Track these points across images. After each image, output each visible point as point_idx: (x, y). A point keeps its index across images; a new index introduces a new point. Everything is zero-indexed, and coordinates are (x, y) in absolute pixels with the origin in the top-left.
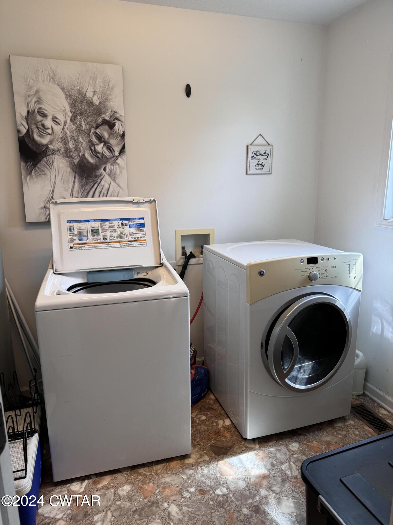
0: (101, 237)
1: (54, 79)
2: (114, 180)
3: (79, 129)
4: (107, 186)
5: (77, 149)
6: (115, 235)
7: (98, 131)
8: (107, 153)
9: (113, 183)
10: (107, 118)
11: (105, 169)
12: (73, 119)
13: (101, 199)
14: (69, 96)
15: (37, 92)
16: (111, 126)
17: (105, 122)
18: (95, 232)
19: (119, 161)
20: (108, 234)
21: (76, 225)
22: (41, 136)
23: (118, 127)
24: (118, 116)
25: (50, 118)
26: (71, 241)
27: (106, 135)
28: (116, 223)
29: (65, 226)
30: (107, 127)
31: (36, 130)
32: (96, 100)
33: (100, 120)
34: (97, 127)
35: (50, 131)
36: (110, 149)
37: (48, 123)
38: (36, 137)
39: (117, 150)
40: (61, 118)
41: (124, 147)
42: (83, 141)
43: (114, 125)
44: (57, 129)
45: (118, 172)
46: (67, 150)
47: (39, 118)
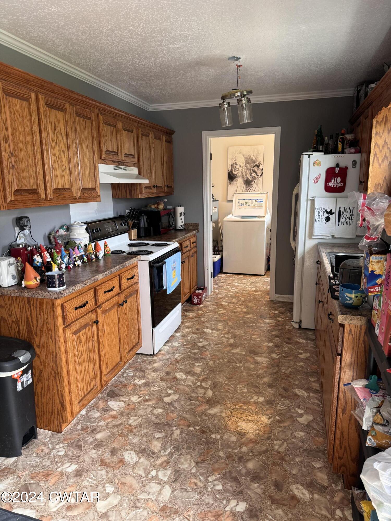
0: (248, 205)
1: (241, 153)
2: (258, 186)
3: (247, 169)
4: (255, 188)
5: (246, 175)
6: (252, 204)
7: (254, 169)
8: (256, 176)
9: (257, 187)
10: (257, 164)
11: (254, 182)
12: (245, 165)
13: (252, 192)
14: (245, 158)
15: (235, 157)
16: (258, 166)
17: (256, 165)
18: (246, 203)
19: (260, 179)
20: (250, 204)
21: (241, 201)
22: (235, 171)
23: (261, 167)
24: (261, 163)
25: (238, 165)
26: (239, 206)
27: (256, 170)
28: (253, 200)
29: (237, 201)
30: (257, 167)
31: (233, 170)
32: (254, 159)
33: (255, 165)
34: (253, 167)
35: (238, 170)
36: (257, 175)
37: (238, 167)
38: (233, 172)
39: (260, 175)
40: (242, 165)
41: (262, 174)
42: (248, 173)
43: (259, 166)
44: (240, 169)
45: (259, 183)
46: (243, 176)
47: (235, 166)
